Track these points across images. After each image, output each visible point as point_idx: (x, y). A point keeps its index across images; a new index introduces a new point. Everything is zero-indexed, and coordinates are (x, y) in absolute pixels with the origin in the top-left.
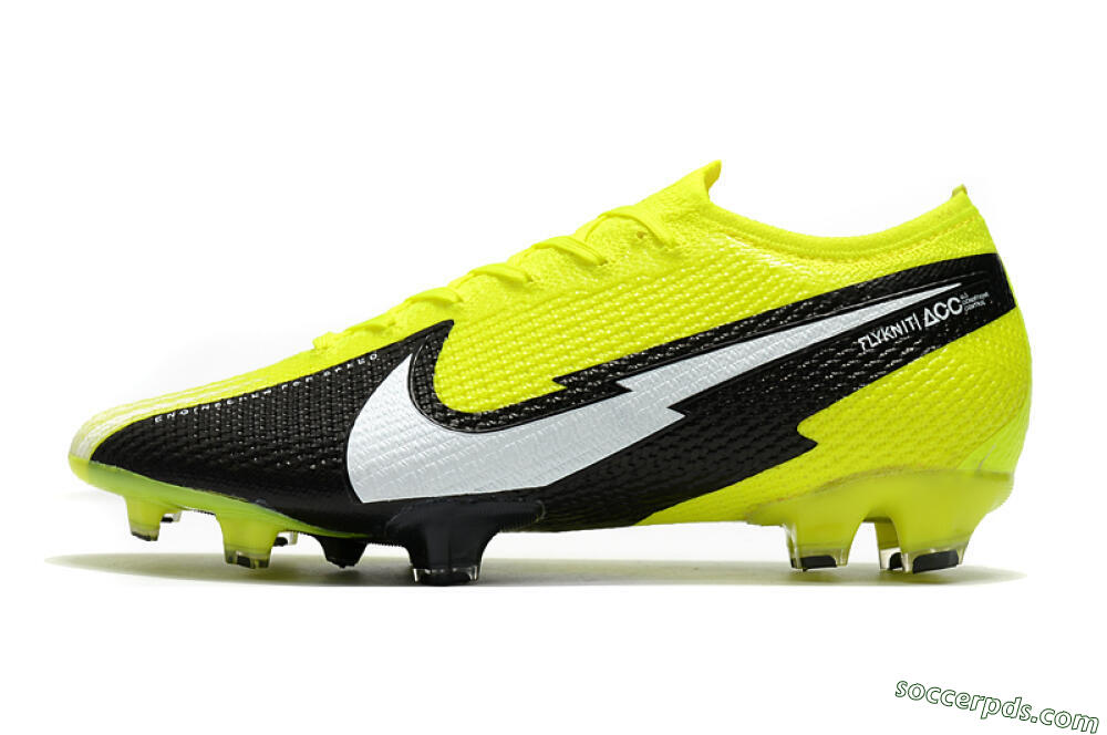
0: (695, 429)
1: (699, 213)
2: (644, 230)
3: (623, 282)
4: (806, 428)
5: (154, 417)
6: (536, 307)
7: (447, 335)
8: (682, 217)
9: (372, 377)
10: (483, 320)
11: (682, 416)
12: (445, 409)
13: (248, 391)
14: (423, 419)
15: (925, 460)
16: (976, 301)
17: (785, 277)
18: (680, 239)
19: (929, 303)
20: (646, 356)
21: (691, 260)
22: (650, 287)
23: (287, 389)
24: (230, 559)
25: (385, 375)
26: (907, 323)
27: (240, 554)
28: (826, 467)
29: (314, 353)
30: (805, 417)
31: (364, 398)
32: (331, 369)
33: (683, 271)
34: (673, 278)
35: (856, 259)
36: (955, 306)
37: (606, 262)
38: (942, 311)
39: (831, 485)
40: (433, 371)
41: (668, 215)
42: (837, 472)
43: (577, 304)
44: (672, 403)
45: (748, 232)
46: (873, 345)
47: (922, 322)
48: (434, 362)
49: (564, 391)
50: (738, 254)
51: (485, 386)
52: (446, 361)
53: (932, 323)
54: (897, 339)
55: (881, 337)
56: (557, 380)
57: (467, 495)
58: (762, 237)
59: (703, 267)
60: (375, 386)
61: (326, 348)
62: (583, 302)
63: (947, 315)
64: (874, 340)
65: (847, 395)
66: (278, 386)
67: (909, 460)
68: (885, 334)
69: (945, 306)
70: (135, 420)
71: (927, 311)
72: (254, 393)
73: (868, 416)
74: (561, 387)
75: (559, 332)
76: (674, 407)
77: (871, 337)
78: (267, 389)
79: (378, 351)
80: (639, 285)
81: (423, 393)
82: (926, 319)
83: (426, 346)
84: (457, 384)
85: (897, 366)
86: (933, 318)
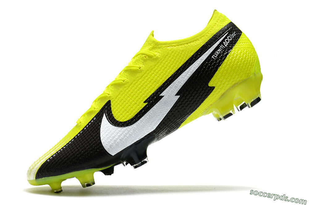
0: (184, 98)
1: (156, 45)
2: (145, 56)
3: (148, 71)
4: (211, 84)
5: (47, 160)
6: (129, 87)
7: (110, 104)
8: (153, 48)
9: (98, 124)
10: (118, 96)
11: (179, 96)
12: (121, 122)
13: (67, 143)
14: (117, 128)
15: (242, 79)
16: (234, 35)
17: (186, 51)
18: (156, 53)
19: (223, 40)
20: (163, 86)
21: (161, 58)
22: (155, 69)
23: (77, 137)
24: (84, 186)
25: (101, 121)
26: (221, 48)
27: (86, 184)
28: (219, 92)
29: (77, 126)
30: (209, 82)
31: (99, 129)
32: (86, 127)
33: (161, 61)
34: (159, 64)
35: (201, 38)
36: (230, 38)
37: (140, 68)
38: (227, 41)
39: (223, 95)
40: (112, 115)
41: (149, 49)
42: (223, 91)
43: (139, 81)
44: (175, 94)
45: (171, 44)
46: (216, 57)
47: (224, 46)
48: (111, 112)
49: (147, 104)
50: (172, 51)
51: (128, 112)
52: (114, 110)
53: (227, 45)
54: (221, 53)
55: (217, 54)
56: (145, 102)
57: (137, 141)
58: (175, 44)
59: (165, 58)
60: (100, 126)
61: (80, 123)
62: (140, 80)
63: (229, 41)
64: (216, 55)
65: (216, 72)
66: (75, 137)
67: (238, 80)
68: (217, 53)
69: (227, 39)
70: (42, 164)
71: (224, 42)
72: (69, 142)
73: (224, 74)
74: (147, 103)
75: (138, 90)
76: (177, 95)
77: (215, 55)
78: (72, 140)
79: (95, 117)
80: (152, 69)
81: (114, 122)
82: (225, 44)
83: (107, 109)
84: (120, 115)
85: (225, 59)
86: (226, 44)
